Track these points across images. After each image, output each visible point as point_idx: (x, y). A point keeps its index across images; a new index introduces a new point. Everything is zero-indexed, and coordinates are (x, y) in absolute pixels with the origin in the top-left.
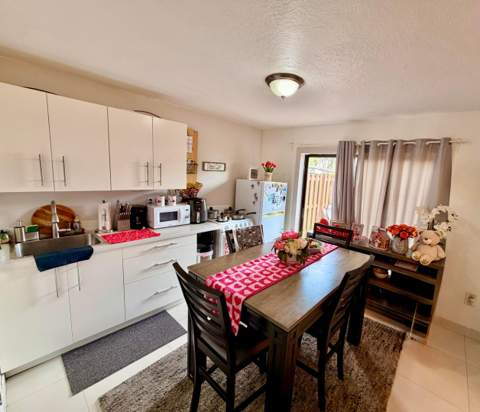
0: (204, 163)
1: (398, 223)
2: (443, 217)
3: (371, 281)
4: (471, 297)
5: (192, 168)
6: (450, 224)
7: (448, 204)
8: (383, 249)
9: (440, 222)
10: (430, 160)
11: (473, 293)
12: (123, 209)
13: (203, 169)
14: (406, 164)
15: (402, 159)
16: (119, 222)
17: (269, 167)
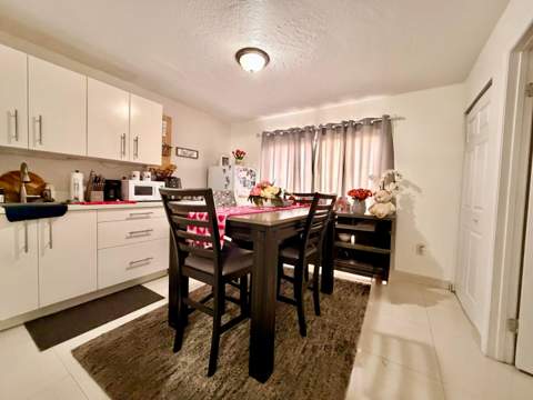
0: (177, 148)
1: (356, 188)
2: (391, 179)
3: (337, 243)
4: (422, 247)
5: (166, 150)
6: (397, 184)
7: (393, 168)
8: (344, 212)
9: (389, 183)
10: (376, 134)
11: (423, 243)
12: (97, 180)
13: (177, 154)
14: (357, 140)
15: (354, 136)
16: (93, 193)
17: (239, 155)
